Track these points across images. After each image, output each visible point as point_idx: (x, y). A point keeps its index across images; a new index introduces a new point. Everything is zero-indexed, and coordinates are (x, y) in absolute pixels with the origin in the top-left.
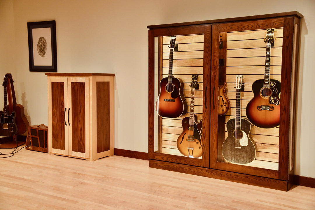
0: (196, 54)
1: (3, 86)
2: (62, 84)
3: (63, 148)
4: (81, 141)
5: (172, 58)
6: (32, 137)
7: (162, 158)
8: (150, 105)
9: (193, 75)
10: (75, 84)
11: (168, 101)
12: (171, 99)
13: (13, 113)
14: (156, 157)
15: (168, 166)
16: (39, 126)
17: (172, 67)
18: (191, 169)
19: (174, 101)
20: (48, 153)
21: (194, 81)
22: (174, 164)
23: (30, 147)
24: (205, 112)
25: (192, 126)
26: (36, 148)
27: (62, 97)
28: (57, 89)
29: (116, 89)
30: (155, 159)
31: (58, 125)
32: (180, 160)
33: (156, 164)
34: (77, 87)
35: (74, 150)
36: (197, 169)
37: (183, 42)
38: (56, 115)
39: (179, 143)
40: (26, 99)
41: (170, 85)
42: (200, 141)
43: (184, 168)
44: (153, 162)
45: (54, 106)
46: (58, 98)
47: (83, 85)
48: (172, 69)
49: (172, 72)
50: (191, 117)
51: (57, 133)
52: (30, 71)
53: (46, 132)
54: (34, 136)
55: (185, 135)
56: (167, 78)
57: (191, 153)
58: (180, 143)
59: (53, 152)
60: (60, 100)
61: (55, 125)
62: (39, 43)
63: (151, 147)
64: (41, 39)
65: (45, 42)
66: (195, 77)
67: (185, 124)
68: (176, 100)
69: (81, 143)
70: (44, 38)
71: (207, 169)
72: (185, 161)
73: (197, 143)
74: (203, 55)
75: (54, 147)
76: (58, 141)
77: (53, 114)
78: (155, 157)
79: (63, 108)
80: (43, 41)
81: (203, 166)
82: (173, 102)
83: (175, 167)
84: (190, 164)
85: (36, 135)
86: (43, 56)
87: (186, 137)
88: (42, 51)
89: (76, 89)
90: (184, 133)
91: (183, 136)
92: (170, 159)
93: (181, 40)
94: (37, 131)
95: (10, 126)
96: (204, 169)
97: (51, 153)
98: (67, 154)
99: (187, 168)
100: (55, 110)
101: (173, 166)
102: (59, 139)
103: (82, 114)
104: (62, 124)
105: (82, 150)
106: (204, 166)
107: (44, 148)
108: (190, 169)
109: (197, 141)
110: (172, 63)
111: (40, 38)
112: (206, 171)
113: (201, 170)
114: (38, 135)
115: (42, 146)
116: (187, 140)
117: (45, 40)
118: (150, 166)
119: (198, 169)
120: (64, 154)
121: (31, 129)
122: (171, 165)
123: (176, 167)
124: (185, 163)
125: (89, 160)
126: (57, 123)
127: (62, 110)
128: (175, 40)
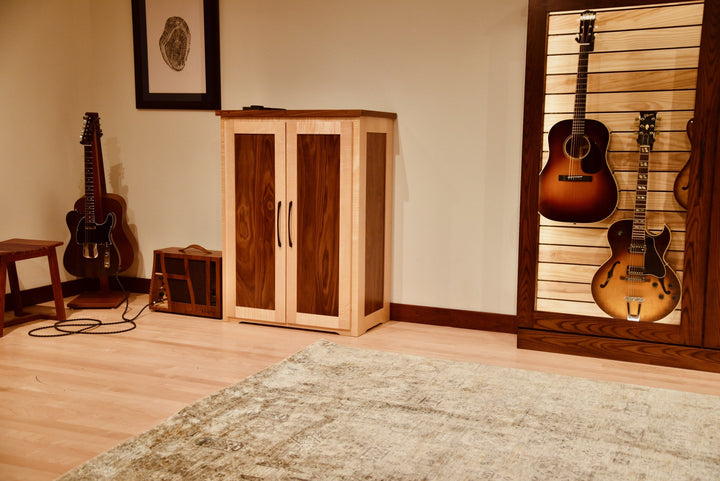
0: (649, 59)
1: (83, 146)
2: (268, 141)
3: (269, 303)
4: (325, 285)
5: (586, 69)
6: (169, 279)
7: (560, 325)
8: (527, 191)
9: (642, 113)
10: (308, 140)
11: (571, 180)
12: (581, 174)
13: (110, 217)
14: (541, 322)
15: (576, 344)
16: (182, 250)
17: (585, 92)
18: (646, 350)
19: (589, 179)
20: (221, 318)
21: (647, 126)
22: (593, 340)
23: (165, 305)
24: (695, 205)
25: (640, 242)
26: (182, 306)
27: (267, 174)
28: (252, 153)
29: (398, 154)
30: (536, 327)
31: (253, 246)
32: (613, 329)
33: (540, 339)
34: (314, 149)
35: (301, 308)
36: (664, 351)
37: (610, 26)
38: (247, 220)
39: (597, 286)
40: (124, 182)
41: (580, 141)
42: (662, 281)
43: (625, 349)
44: (528, 334)
45: (244, 199)
46: (254, 175)
47: (333, 141)
48: (585, 97)
49: (585, 105)
50: (637, 221)
51: (251, 267)
52: (137, 107)
53: (214, 265)
54: (176, 277)
55: (617, 265)
56: (571, 121)
57: (634, 311)
58: (602, 286)
59: (237, 316)
60: (261, 180)
61: (245, 246)
62: (165, 34)
63: (525, 299)
64: (171, 23)
65: (184, 30)
66: (649, 118)
67: (620, 238)
68: (595, 177)
69: (326, 291)
70: (181, 20)
71: (695, 350)
72: (628, 331)
73: (655, 285)
74: (697, 59)
75: (241, 302)
76: (252, 288)
77: (239, 219)
78: (536, 323)
79: (269, 203)
80: (178, 27)
81: (682, 343)
82: (588, 183)
83: (598, 345)
84: (643, 338)
85: (184, 273)
86: (179, 68)
87: (620, 269)
88: (176, 53)
89: (312, 151)
90: (613, 262)
91: (610, 268)
92: (582, 327)
93: (606, 21)
94: (186, 262)
95: (101, 251)
96: (685, 350)
97: (232, 318)
98: (282, 320)
99: (634, 349)
100: (246, 209)
101: (591, 345)
102: (257, 282)
103: (329, 217)
104: (267, 243)
105: (327, 308)
106: (687, 343)
107: (208, 307)
108: (641, 350)
109: (654, 278)
110: (585, 81)
111: (169, 20)
112: (693, 355)
113: (678, 352)
114: (188, 274)
115: (200, 301)
116: (622, 278)
117: (185, 25)
118: (519, 347)
119: (668, 352)
120: (273, 321)
121: (166, 258)
122: (584, 341)
123: (601, 345)
124: (627, 336)
125: (347, 333)
126: (250, 242)
127: (266, 207)
128: (592, 22)
